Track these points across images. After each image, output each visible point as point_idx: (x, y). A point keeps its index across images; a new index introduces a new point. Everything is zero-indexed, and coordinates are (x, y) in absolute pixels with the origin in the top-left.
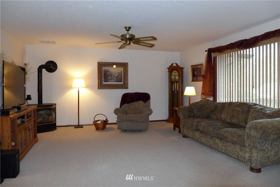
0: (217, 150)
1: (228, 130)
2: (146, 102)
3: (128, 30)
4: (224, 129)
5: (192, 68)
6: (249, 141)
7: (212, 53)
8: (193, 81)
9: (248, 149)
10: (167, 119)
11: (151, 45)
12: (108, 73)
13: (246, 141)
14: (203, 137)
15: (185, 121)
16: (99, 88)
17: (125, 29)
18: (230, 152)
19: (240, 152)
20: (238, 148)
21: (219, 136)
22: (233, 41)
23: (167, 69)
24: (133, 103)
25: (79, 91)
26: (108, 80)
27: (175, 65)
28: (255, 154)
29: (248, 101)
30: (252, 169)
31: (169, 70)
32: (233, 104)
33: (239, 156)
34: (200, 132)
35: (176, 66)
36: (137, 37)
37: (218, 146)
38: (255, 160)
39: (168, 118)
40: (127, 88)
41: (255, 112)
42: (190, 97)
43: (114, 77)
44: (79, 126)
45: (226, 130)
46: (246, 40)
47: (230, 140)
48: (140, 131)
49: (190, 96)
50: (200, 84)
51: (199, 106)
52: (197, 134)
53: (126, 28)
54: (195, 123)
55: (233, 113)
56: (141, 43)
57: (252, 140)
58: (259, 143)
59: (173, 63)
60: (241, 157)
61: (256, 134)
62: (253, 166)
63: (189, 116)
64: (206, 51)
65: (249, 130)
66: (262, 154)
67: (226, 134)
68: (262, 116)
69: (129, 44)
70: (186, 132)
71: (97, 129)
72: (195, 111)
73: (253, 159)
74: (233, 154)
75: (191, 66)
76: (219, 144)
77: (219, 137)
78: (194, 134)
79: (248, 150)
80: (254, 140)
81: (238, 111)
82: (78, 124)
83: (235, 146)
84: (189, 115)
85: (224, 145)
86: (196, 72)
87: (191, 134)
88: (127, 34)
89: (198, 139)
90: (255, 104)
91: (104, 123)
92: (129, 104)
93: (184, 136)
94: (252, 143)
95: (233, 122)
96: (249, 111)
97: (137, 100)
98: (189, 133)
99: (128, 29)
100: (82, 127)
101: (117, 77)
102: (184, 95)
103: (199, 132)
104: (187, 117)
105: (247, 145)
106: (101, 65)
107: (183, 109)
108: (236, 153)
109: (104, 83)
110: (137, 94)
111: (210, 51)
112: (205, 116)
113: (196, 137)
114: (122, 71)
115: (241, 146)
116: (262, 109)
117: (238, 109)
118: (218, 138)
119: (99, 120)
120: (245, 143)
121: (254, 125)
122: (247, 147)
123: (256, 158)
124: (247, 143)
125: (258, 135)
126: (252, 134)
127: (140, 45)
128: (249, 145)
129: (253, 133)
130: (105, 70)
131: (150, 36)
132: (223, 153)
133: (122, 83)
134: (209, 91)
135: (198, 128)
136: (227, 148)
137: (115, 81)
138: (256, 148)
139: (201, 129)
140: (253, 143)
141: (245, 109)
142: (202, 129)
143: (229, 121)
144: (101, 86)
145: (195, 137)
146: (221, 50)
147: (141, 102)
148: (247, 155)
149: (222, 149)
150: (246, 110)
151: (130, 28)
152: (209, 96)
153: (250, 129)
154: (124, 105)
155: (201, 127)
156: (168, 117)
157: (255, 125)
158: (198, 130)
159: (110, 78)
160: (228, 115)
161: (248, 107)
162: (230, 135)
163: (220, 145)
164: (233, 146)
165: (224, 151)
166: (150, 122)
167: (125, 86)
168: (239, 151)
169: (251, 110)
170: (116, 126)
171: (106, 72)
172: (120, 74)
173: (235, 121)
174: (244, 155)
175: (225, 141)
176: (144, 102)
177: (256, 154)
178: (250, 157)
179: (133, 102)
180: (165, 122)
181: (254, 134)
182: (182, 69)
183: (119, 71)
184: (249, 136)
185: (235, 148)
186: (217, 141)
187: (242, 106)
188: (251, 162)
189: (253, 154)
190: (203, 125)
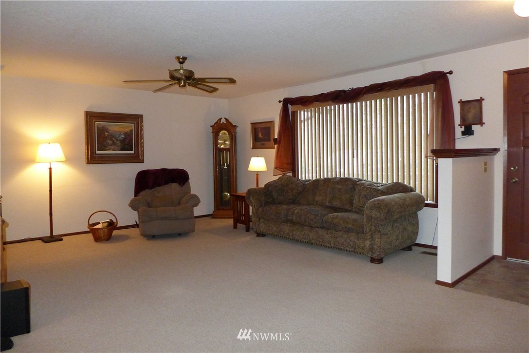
0: (321, 245)
1: (337, 215)
2: (184, 184)
3: (182, 63)
4: (331, 215)
5: (252, 127)
6: (369, 225)
7: (290, 106)
8: (254, 148)
9: (368, 235)
10: (211, 213)
11: (213, 89)
12: (106, 133)
13: (366, 225)
14: (298, 229)
15: (264, 210)
16: (89, 162)
17: (176, 62)
18: (343, 244)
19: (358, 241)
20: (353, 237)
21: (325, 225)
22: (325, 91)
23: (211, 128)
24: (158, 188)
25: (50, 169)
26: (106, 147)
27: (223, 121)
28: (377, 240)
29: (351, 176)
30: (373, 260)
31: (213, 129)
32: (332, 180)
33: (355, 247)
34: (291, 224)
35: (225, 123)
36: (197, 75)
37: (323, 239)
38: (378, 247)
39: (214, 212)
40: (142, 161)
41: (365, 189)
42: (257, 174)
43: (117, 140)
44: (52, 239)
45: (334, 215)
46: (344, 91)
47: (342, 228)
48: (180, 235)
49: (257, 172)
50: (272, 152)
51: (280, 187)
52: (286, 228)
53: (178, 58)
54: (282, 211)
55: (333, 194)
56: (199, 86)
57: (374, 222)
58: (382, 225)
59: (222, 118)
60: (359, 247)
61: (378, 214)
62: (375, 256)
63: (267, 202)
64: (280, 102)
65: (370, 211)
66: (386, 239)
67: (335, 221)
68: (374, 194)
69: (184, 86)
70: (263, 227)
71: (97, 239)
72: (275, 195)
73: (375, 247)
74: (347, 246)
75: (251, 123)
76: (325, 236)
77: (325, 227)
78: (279, 229)
79: (368, 237)
80: (376, 222)
81: (340, 190)
82: (49, 235)
83: (349, 235)
84: (267, 200)
85: (333, 236)
86: (260, 134)
87: (275, 229)
88: (181, 69)
89: (288, 234)
90: (360, 180)
91: (109, 227)
92: (153, 189)
93: (260, 235)
94: (373, 226)
95: (334, 205)
96: (354, 189)
97: (167, 183)
98: (270, 228)
99: (182, 60)
100: (62, 240)
101: (123, 141)
102: (249, 170)
103: (288, 224)
104: (263, 205)
105: (368, 230)
106: (91, 117)
107: (257, 193)
108: (351, 243)
109: (98, 152)
110: (164, 171)
111: (287, 102)
112: (291, 201)
113: (284, 232)
114: (132, 131)
115: (357, 233)
116: (371, 185)
117: (339, 187)
118: (323, 227)
119: (99, 223)
120: (365, 227)
121: (376, 203)
122: (367, 233)
123: (379, 244)
124: (367, 229)
125: (382, 214)
126: (373, 216)
127: (197, 88)
128: (370, 230)
129: (374, 214)
130: (100, 126)
131: (226, 77)
132: (331, 248)
133: (133, 152)
134: (287, 164)
135: (289, 218)
136: (338, 240)
137: (119, 149)
138: (379, 231)
139: (294, 218)
140: (375, 226)
141: (350, 186)
142: (296, 219)
143: (328, 204)
144: (93, 158)
145: (282, 233)
146: (305, 102)
147: (175, 186)
148: (368, 243)
149: (329, 242)
150: (350, 188)
151: (185, 59)
152: (288, 170)
153: (371, 208)
154: (142, 193)
155: (294, 217)
156: (214, 210)
157: (378, 203)
158: (287, 221)
159: (110, 142)
160: (327, 196)
161: (353, 184)
162: (342, 222)
163: (327, 237)
164: (346, 235)
165: (332, 245)
166: (197, 219)
167: (137, 158)
168: (355, 240)
169: (356, 187)
170: (136, 231)
171: (102, 130)
172: (128, 135)
173: (336, 203)
174: (363, 244)
175: (334, 231)
176: (179, 184)
177: (379, 240)
178: (371, 244)
179: (159, 185)
180: (208, 219)
181: (376, 215)
182: (235, 127)
183: (126, 130)
184: (370, 218)
185: (349, 238)
186: (321, 232)
187: (345, 182)
188: (372, 252)
189: (375, 240)
190: (298, 212)
